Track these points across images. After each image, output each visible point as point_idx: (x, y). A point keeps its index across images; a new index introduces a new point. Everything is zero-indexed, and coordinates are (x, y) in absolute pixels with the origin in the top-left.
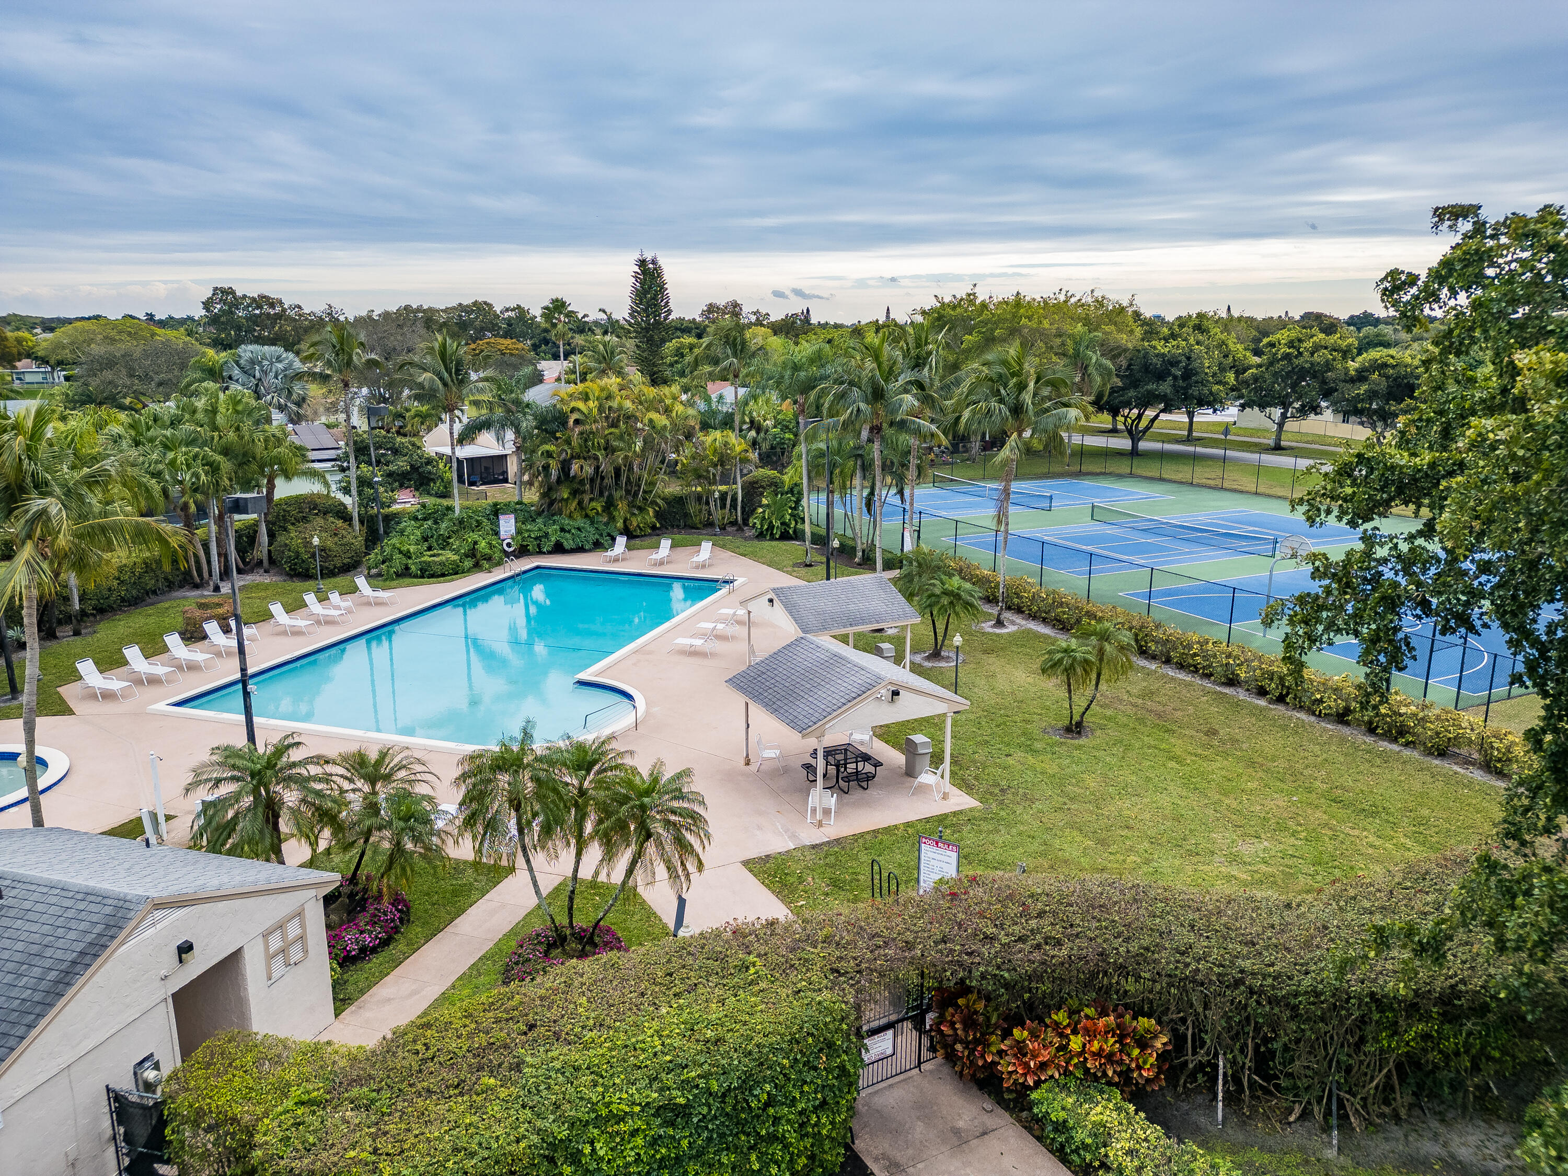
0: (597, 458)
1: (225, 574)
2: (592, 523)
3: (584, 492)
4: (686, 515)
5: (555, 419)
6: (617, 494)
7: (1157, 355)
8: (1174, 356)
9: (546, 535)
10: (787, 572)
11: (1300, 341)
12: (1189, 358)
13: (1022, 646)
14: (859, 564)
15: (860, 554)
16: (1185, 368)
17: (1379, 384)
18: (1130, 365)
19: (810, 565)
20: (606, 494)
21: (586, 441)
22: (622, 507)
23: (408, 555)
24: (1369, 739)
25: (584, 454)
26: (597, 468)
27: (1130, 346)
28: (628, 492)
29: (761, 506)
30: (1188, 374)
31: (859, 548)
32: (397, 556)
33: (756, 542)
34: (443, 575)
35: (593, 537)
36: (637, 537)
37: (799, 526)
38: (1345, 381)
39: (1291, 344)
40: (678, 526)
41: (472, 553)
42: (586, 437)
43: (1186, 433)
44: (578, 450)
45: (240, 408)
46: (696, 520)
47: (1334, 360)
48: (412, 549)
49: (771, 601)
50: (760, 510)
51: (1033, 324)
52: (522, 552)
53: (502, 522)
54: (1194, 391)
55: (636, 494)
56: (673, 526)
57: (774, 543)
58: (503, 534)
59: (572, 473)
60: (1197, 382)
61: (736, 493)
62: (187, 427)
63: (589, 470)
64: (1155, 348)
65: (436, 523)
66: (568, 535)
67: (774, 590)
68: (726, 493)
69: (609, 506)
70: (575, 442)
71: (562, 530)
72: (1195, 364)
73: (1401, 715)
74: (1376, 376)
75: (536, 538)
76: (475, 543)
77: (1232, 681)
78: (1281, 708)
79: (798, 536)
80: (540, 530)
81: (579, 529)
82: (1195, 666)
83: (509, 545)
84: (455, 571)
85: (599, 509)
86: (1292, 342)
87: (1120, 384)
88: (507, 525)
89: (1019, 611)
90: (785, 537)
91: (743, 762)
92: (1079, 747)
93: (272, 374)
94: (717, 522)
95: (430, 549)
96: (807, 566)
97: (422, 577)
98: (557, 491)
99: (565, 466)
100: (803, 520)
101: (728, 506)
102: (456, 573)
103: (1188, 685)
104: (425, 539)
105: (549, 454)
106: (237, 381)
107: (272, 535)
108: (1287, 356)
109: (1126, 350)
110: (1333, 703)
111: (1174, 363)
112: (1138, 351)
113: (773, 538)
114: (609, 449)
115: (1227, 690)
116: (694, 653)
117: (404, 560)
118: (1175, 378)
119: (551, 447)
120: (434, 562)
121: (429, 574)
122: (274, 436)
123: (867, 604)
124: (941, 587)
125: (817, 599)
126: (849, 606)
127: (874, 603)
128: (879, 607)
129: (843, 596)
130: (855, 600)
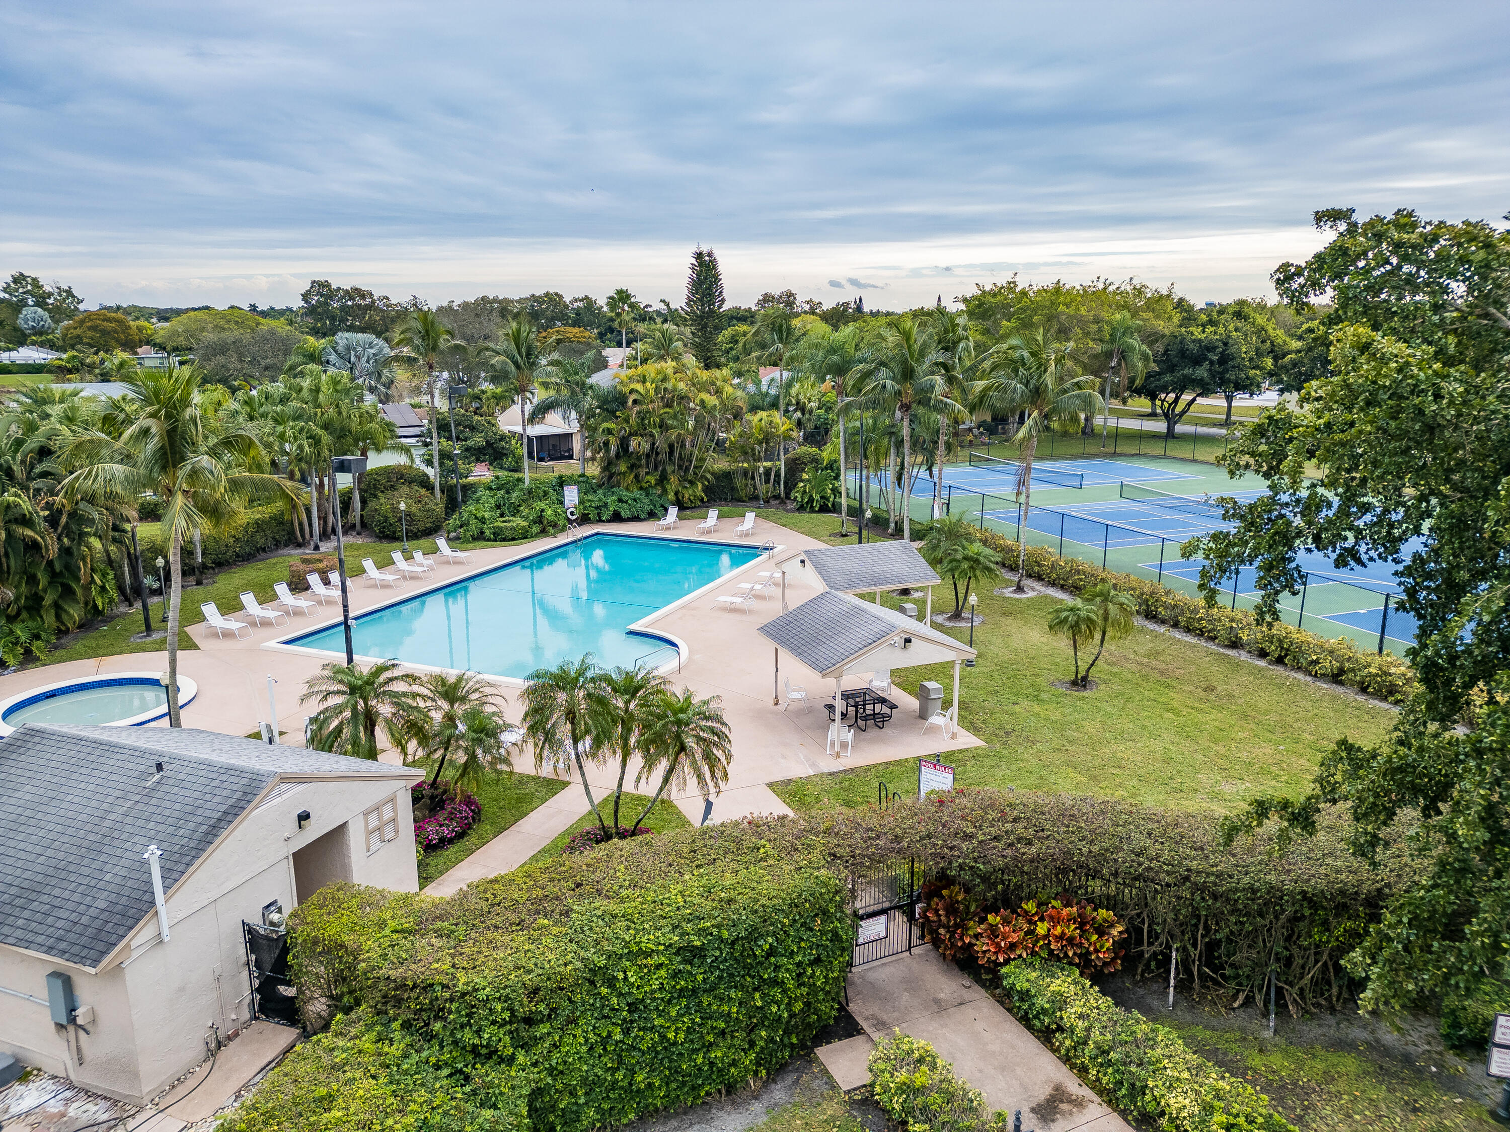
0: (653, 436)
1: (325, 535)
2: (647, 495)
3: (640, 466)
4: (733, 489)
5: (616, 399)
6: (669, 469)
7: (1194, 341)
8: (1211, 341)
9: (606, 505)
10: (825, 541)
12: (1226, 344)
13: (1039, 609)
14: (892, 535)
15: (892, 525)
16: (1222, 353)
18: (1167, 350)
19: (846, 535)
20: (660, 468)
21: (643, 419)
22: (674, 481)
23: (483, 520)
24: (1361, 698)
25: (641, 431)
26: (653, 444)
27: (1167, 332)
28: (680, 467)
29: (802, 481)
30: (1224, 359)
31: (892, 519)
32: (473, 521)
33: (797, 514)
34: (513, 539)
35: (647, 508)
36: (688, 508)
37: (837, 500)
40: (726, 499)
41: (539, 520)
42: (642, 415)
43: (1224, 417)
44: (636, 428)
45: (339, 387)
46: (742, 494)
48: (487, 515)
49: (803, 562)
50: (801, 484)
51: (1071, 311)
52: (584, 520)
53: (566, 492)
54: (1231, 376)
55: (687, 469)
56: (721, 500)
57: (814, 515)
58: (567, 503)
59: (631, 449)
60: (1233, 367)
61: (779, 469)
62: (294, 404)
63: (646, 446)
64: (1192, 334)
65: (508, 492)
66: (626, 506)
67: (805, 553)
68: (771, 469)
69: (663, 480)
70: (634, 420)
71: (620, 500)
72: (1233, 350)
73: (1390, 675)
75: (597, 508)
76: (543, 511)
77: (1235, 644)
78: (1279, 669)
79: (835, 509)
80: (600, 500)
81: (635, 500)
82: (1201, 630)
83: (572, 513)
84: (525, 536)
85: (653, 482)
87: (1157, 369)
88: (571, 495)
89: (1039, 578)
90: (824, 509)
91: (772, 702)
92: (1084, 698)
93: (365, 359)
94: (761, 495)
95: (502, 515)
96: (843, 535)
97: (495, 540)
98: (616, 465)
99: (624, 444)
100: (841, 494)
101: (772, 480)
102: (526, 538)
103: (1193, 647)
104: (498, 507)
105: (609, 432)
106: (334, 365)
107: (364, 502)
109: (1163, 336)
110: (1328, 664)
111: (1211, 348)
112: (1176, 337)
113: (812, 511)
114: (664, 427)
115: (1231, 652)
116: (734, 610)
117: (480, 525)
118: (1212, 363)
119: (611, 425)
120: (506, 528)
121: (501, 537)
122: (367, 412)
123: (891, 566)
124: (962, 552)
125: (844, 561)
126: (875, 568)
127: (898, 565)
128: (902, 569)
129: (869, 559)
130: (880, 562)
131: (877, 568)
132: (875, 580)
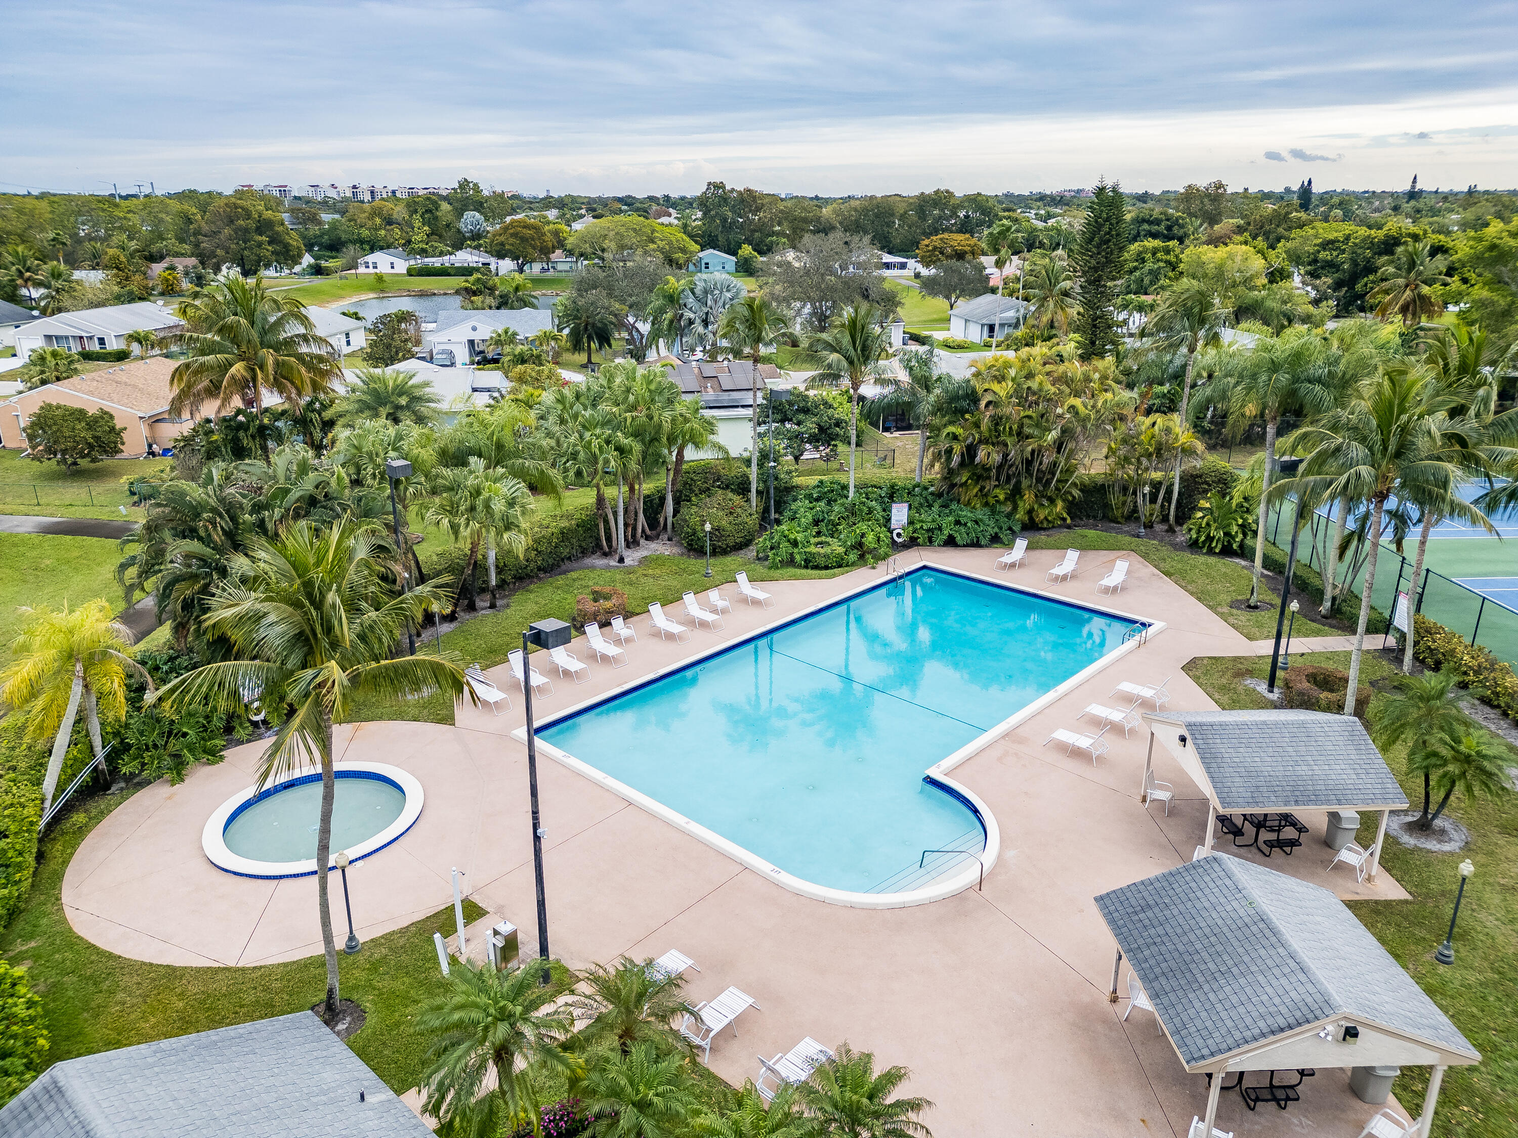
0: (1006, 445)
1: (632, 543)
2: (993, 512)
3: (989, 478)
4: (1107, 506)
5: (966, 396)
6: (1025, 483)
9: (940, 529)
10: (1221, 615)
14: (1324, 617)
15: (1328, 604)
19: (1256, 610)
20: (1013, 481)
21: (997, 424)
22: (1029, 497)
23: (795, 544)
25: (994, 439)
26: (1006, 456)
28: (1039, 480)
29: (1201, 509)
31: (1328, 595)
32: (784, 545)
33: (1187, 555)
34: (826, 568)
35: (992, 531)
36: (1044, 529)
37: (1249, 541)
40: (1095, 518)
41: (859, 545)
42: (997, 421)
44: (987, 435)
45: (652, 387)
46: (1117, 513)
48: (800, 537)
49: (1183, 739)
50: (1200, 514)
52: (912, 543)
53: (894, 511)
55: (1048, 482)
56: (1088, 517)
57: (1212, 560)
58: (894, 524)
59: (977, 460)
61: (1172, 485)
62: (605, 407)
63: (996, 458)
65: (829, 503)
66: (963, 530)
67: (1189, 726)
68: (1160, 483)
69: (1016, 494)
70: (985, 424)
71: (958, 523)
75: (928, 530)
76: (863, 535)
79: (1245, 553)
80: (933, 521)
81: (976, 522)
83: (899, 535)
84: (839, 564)
85: (1002, 497)
88: (900, 514)
90: (1227, 552)
91: (1108, 994)
93: (721, 303)
94: (1143, 519)
95: (819, 534)
96: (1249, 607)
97: (806, 567)
98: (958, 474)
99: (971, 450)
100: (1255, 533)
101: (1160, 501)
102: (840, 566)
104: (816, 522)
105: (955, 437)
106: (691, 309)
113: (1211, 552)
114: (1021, 436)
116: (1077, 753)
117: (790, 550)
119: (959, 431)
120: (819, 554)
121: (812, 564)
122: (681, 415)
123: (1327, 767)
124: (1452, 747)
125: (1250, 750)
126: (1299, 768)
127: (1338, 767)
128: (1345, 777)
129: (1290, 749)
130: (1309, 758)
131: (1303, 770)
132: (1298, 793)
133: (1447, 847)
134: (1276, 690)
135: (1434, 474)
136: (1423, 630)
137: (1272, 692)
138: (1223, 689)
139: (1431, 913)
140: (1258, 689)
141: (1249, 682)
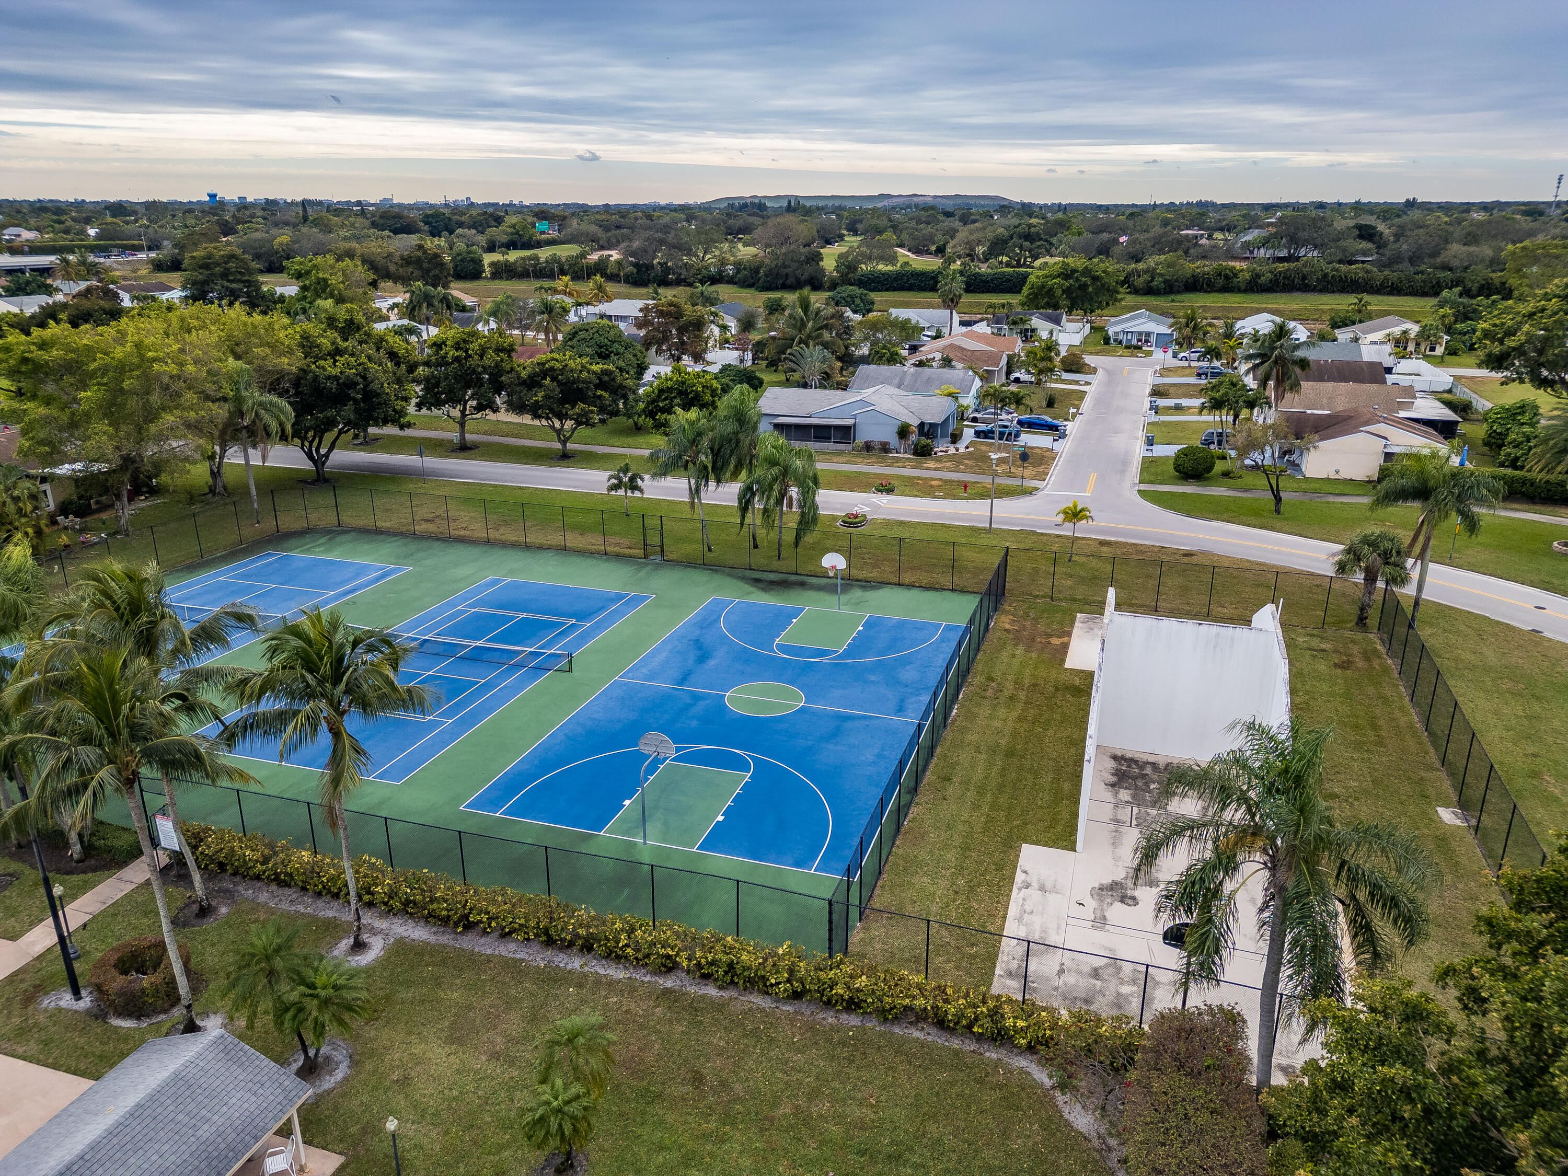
7: (329, 378)
8: (347, 377)
11: (464, 341)
12: (364, 378)
13: (409, 983)
14: (78, 861)
15: (76, 845)
16: (364, 389)
17: (553, 391)
18: (298, 388)
27: (294, 369)
30: (369, 395)
31: (73, 837)
38: (519, 384)
39: (457, 347)
47: (502, 361)
60: (379, 403)
64: (324, 368)
72: (375, 386)
74: (547, 381)
77: (669, 966)
86: (457, 343)
103: (631, 988)
108: (457, 359)
109: (288, 375)
111: (349, 385)
112: (305, 374)
115: (669, 982)
123: (225, 1109)
124: (311, 995)
125: (141, 1152)
126: (200, 1132)
127: (234, 1100)
128: (246, 1105)
129: (181, 1117)
130: (204, 1112)
131: (206, 1131)
132: (215, 1163)
133: (339, 1075)
134: (84, 993)
135: (179, 751)
136: (195, 839)
137: (81, 998)
138: (22, 1033)
139: (368, 1162)
140: (63, 1004)
141: (47, 1002)
